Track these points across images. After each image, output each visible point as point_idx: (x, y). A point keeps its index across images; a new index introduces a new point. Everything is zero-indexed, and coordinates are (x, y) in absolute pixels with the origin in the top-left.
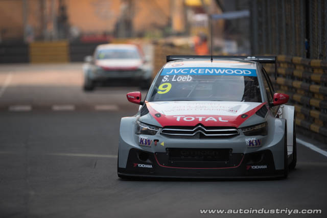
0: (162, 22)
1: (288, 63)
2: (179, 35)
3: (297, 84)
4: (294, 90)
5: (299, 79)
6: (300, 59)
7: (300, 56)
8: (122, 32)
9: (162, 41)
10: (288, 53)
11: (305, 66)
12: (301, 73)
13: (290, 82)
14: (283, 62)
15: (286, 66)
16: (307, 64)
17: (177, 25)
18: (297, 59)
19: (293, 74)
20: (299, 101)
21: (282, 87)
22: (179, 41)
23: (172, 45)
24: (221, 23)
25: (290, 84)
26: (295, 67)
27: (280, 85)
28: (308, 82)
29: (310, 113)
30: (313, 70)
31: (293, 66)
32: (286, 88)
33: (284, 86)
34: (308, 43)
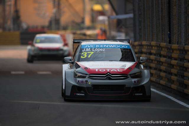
1: (157, 46)
2: (89, 28)
3: (163, 59)
6: (165, 44)
7: (165, 43)
9: (78, 32)
10: (157, 41)
11: (168, 49)
12: (166, 53)
13: (158, 58)
14: (155, 46)
15: (156, 48)
16: (169, 47)
18: (163, 44)
19: (160, 53)
20: (164, 70)
22: (89, 32)
24: (115, 21)
25: (158, 60)
26: (162, 49)
27: (152, 60)
28: (170, 58)
29: (171, 77)
30: (173, 51)
31: (160, 48)
32: (156, 62)
33: (155, 60)
34: (170, 34)
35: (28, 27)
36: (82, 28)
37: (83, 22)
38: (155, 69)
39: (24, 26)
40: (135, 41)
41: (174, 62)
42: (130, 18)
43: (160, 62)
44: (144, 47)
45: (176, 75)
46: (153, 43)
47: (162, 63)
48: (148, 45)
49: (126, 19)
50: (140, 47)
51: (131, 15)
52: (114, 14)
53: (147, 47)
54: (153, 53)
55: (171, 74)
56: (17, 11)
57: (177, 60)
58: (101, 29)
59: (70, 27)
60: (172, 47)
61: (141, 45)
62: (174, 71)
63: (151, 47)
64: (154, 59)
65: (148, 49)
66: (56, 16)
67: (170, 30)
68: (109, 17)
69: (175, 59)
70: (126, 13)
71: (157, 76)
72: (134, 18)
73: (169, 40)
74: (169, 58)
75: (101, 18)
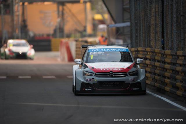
0: (81, 29)
1: (152, 52)
2: (90, 36)
3: (157, 64)
4: (155, 67)
5: (159, 61)
6: (159, 50)
8: (58, 34)
9: (80, 39)
11: (162, 54)
12: (160, 58)
13: (153, 63)
14: (150, 52)
15: (151, 54)
16: (163, 52)
17: (89, 30)
18: (157, 50)
19: (155, 58)
20: (158, 73)
21: (149, 66)
22: (90, 40)
23: (86, 42)
24: (114, 28)
25: (153, 64)
26: (156, 54)
27: (147, 65)
28: (164, 63)
29: (164, 80)
30: (166, 56)
31: (155, 54)
32: (151, 66)
33: (150, 65)
34: (163, 41)
35: (35, 36)
36: (84, 36)
37: (85, 30)
38: (150, 73)
39: (31, 34)
40: (132, 47)
41: (167, 66)
42: (127, 26)
43: (155, 66)
44: (140, 52)
45: (169, 78)
46: (148, 49)
47: (157, 67)
48: (143, 51)
49: (123, 27)
50: (136, 53)
51: (128, 24)
52: (113, 23)
53: (143, 53)
54: (148, 58)
55: (164, 77)
56: (24, 21)
57: (170, 64)
58: (102, 37)
59: (73, 35)
60: (166, 53)
61: (137, 51)
62: (167, 74)
63: (146, 53)
64: (149, 63)
65: (143, 54)
66: (60, 25)
67: (163, 37)
68: (108, 26)
69: (168, 64)
70: (124, 22)
71: (152, 80)
72: (131, 26)
73: (163, 47)
74: (162, 63)
75: (101, 26)
